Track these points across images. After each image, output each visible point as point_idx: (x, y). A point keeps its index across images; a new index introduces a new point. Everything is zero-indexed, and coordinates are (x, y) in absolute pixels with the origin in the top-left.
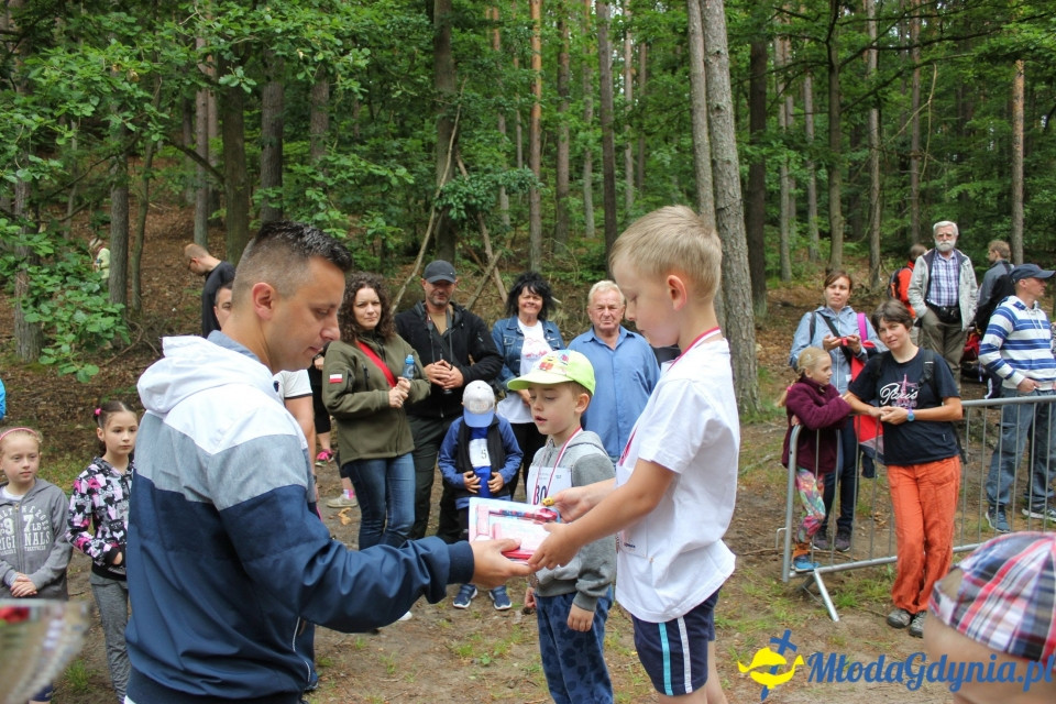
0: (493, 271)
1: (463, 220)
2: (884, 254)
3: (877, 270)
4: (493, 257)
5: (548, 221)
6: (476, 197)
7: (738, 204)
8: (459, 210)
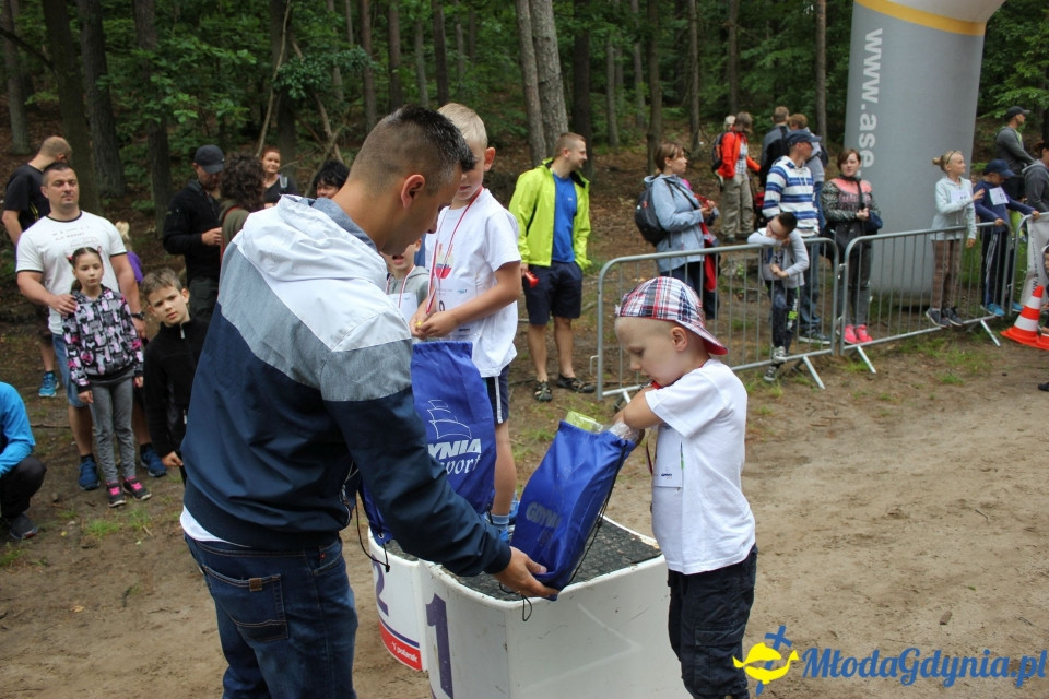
0: (333, 148)
1: (302, 100)
2: (703, 120)
3: (697, 134)
4: (333, 135)
5: (382, 95)
6: (315, 77)
7: (557, 78)
8: (298, 90)
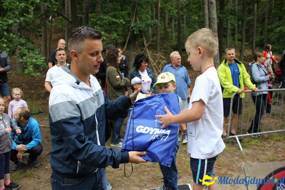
0: (146, 49)
1: (138, 35)
2: (256, 46)
3: (254, 50)
4: (146, 45)
5: (162, 36)
6: (142, 28)
7: (216, 31)
8: (137, 32)
